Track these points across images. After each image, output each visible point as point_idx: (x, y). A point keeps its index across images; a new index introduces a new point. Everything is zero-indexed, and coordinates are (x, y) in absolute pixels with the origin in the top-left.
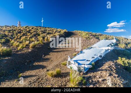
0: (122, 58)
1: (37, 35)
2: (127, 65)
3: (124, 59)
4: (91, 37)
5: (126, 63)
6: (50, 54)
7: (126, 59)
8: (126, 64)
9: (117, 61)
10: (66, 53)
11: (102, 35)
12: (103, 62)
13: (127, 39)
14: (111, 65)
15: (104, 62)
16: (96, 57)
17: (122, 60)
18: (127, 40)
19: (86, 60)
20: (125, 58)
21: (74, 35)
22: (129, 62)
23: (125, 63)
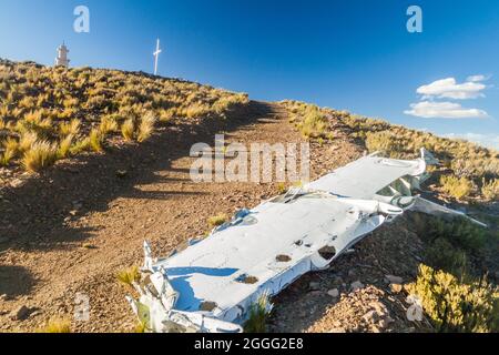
0: (436, 270)
1: (106, 109)
2: (458, 321)
3: (445, 279)
4: (334, 134)
5: (454, 307)
6: (111, 204)
7: (458, 283)
8: (453, 316)
9: (407, 287)
10: (187, 204)
11: (388, 127)
12: (330, 293)
13: (486, 150)
14: (366, 317)
15: (334, 292)
16: (298, 255)
17: (433, 283)
18: (488, 155)
19: (236, 275)
20: (450, 277)
21: (271, 117)
22: (469, 298)
23: (448, 309)
